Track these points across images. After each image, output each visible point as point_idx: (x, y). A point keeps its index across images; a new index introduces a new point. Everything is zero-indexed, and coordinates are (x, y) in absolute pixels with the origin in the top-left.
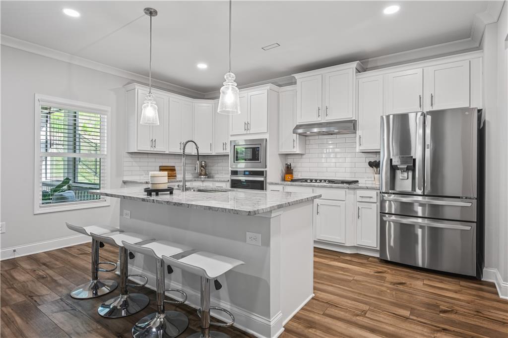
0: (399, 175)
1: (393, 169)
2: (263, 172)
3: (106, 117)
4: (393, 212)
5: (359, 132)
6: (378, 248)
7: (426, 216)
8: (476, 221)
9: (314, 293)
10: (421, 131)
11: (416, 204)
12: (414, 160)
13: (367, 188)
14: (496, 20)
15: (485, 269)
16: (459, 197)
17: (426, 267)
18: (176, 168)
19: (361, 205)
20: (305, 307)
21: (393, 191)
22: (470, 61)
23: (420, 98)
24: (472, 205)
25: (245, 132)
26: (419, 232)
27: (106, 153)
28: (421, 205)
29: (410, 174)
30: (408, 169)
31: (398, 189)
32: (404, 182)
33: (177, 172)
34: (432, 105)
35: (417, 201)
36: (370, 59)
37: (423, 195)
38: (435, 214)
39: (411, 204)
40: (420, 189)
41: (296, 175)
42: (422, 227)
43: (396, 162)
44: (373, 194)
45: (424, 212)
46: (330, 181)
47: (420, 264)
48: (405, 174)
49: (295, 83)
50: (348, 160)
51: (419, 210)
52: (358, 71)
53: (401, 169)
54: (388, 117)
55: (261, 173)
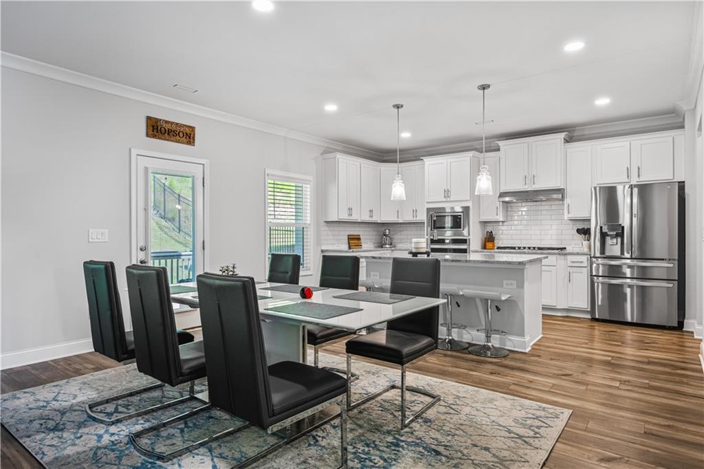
0: (609, 241)
1: (603, 236)
2: (466, 240)
3: (308, 186)
4: (600, 274)
5: (567, 201)
6: (589, 310)
7: (635, 277)
8: (677, 278)
9: (543, 334)
10: (628, 200)
11: (624, 267)
12: (623, 227)
13: (578, 254)
14: (693, 107)
15: (685, 321)
16: (663, 260)
17: (635, 321)
18: (361, 237)
19: (572, 270)
20: (538, 343)
21: (603, 256)
22: (673, 138)
23: (628, 169)
24: (673, 265)
25: (445, 200)
26: (628, 291)
27: (309, 222)
28: (630, 267)
29: (619, 240)
30: (617, 235)
31: (608, 253)
32: (614, 247)
33: (362, 241)
34: (639, 176)
35: (625, 264)
36: (577, 128)
37: (631, 258)
38: (643, 274)
39: (620, 267)
40: (628, 253)
41: (498, 243)
42: (630, 286)
43: (605, 229)
44: (584, 259)
45: (632, 273)
46: (540, 249)
47: (629, 319)
48: (615, 240)
49: (499, 150)
50: (554, 227)
51: (628, 272)
52: (567, 141)
53: (611, 236)
54: (595, 188)
55: (464, 241)
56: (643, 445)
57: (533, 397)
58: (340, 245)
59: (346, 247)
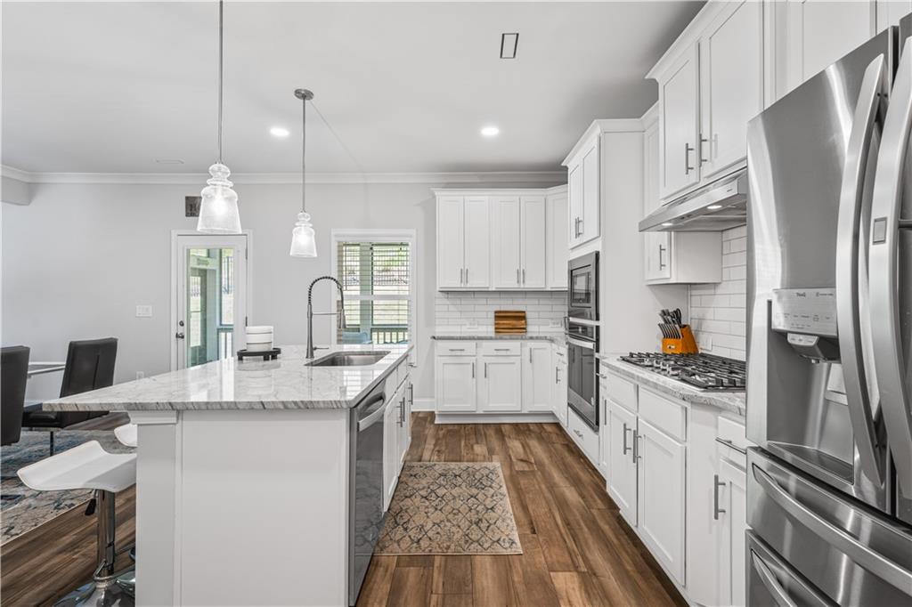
2: (593, 329)
18: (528, 315)
33: (529, 321)
58: (476, 326)
59: (490, 330)
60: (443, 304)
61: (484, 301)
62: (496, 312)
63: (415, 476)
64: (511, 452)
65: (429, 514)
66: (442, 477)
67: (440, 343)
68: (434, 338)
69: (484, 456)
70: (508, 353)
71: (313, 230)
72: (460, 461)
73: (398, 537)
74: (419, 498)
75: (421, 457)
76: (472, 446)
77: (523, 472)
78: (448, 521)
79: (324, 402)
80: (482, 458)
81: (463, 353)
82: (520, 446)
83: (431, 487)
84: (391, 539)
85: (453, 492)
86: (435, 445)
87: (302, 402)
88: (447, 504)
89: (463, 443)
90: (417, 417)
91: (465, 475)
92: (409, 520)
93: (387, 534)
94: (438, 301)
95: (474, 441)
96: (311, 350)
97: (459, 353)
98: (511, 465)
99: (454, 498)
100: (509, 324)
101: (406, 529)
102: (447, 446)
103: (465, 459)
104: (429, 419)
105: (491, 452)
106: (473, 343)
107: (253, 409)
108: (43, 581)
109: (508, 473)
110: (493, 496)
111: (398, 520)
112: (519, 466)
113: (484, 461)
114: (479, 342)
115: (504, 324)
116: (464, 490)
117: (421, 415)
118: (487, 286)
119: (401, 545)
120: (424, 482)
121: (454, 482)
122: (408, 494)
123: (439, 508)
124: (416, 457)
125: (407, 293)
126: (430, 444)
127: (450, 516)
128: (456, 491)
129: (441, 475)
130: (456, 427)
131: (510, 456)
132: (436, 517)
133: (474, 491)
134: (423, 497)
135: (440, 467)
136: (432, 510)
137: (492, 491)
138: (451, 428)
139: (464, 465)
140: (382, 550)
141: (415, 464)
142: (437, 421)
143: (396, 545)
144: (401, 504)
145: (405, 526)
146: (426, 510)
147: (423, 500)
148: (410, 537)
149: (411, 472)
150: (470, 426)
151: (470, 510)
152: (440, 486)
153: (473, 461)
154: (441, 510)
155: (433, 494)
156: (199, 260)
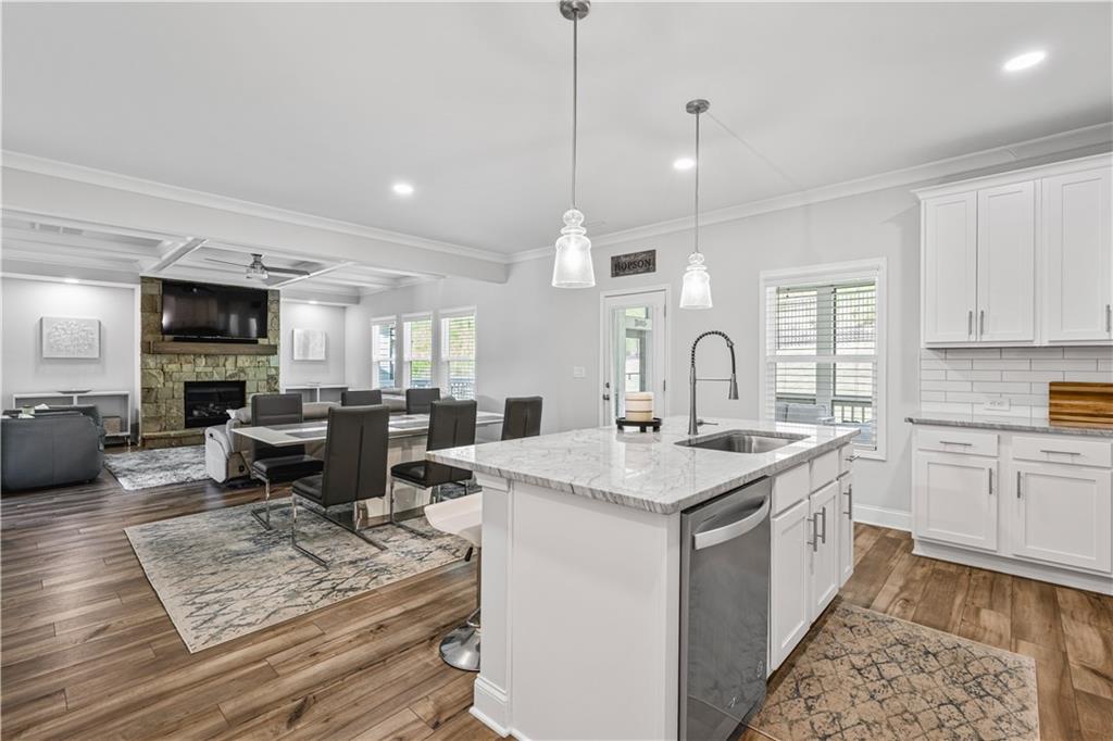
56: (62, 670)
57: (266, 635)
58: (1006, 407)
59: (1040, 415)
60: (935, 368)
61: (1025, 365)
62: (1051, 384)
63: (851, 628)
64: (1069, 646)
65: (857, 701)
66: (900, 647)
67: (922, 430)
68: (911, 420)
69: (1001, 637)
70: (1077, 460)
71: (706, 274)
72: (944, 629)
73: (793, 716)
74: (847, 667)
75: (872, 600)
76: (978, 610)
77: (1094, 699)
78: (889, 726)
79: (635, 499)
80: (994, 638)
81: (968, 450)
82: (1099, 642)
83: (874, 656)
84: (781, 714)
85: (915, 679)
86: (902, 589)
87: (611, 494)
88: (895, 696)
89: (958, 600)
90: (884, 537)
91: (946, 659)
92: (819, 696)
93: (778, 704)
94: (924, 365)
95: (985, 601)
96: (695, 424)
97: (960, 449)
98: (1064, 672)
99: (913, 691)
100: (1088, 407)
101: (809, 708)
102: (924, 597)
103: (957, 629)
104: (903, 544)
105: (1019, 633)
106: (992, 436)
107: (563, 491)
108: (458, 605)
109: (1050, 685)
110: (1000, 719)
111: (801, 688)
112: (1085, 683)
113: (998, 644)
114: (1004, 434)
115: (1072, 406)
116: (938, 685)
117: (890, 535)
118: (1031, 338)
119: (795, 732)
120: (864, 644)
121: (921, 661)
122: (830, 654)
123: (879, 697)
124: (864, 599)
125: (872, 352)
126: (893, 585)
127: (895, 721)
128: (919, 681)
129: (899, 642)
130: (953, 569)
131: (1065, 654)
132: (869, 710)
133: (958, 694)
134: (854, 667)
135: (901, 628)
136: (864, 695)
137: (999, 709)
138: (942, 567)
139: (949, 639)
140: (762, 724)
141: (858, 609)
142: (918, 550)
143: (785, 726)
144: (814, 665)
145: (810, 702)
146: (854, 692)
147: (853, 672)
148: (812, 724)
149: (846, 621)
150: (982, 574)
151: (941, 726)
152: (892, 660)
153: (973, 637)
154: (881, 702)
155: (874, 670)
156: (638, 322)
